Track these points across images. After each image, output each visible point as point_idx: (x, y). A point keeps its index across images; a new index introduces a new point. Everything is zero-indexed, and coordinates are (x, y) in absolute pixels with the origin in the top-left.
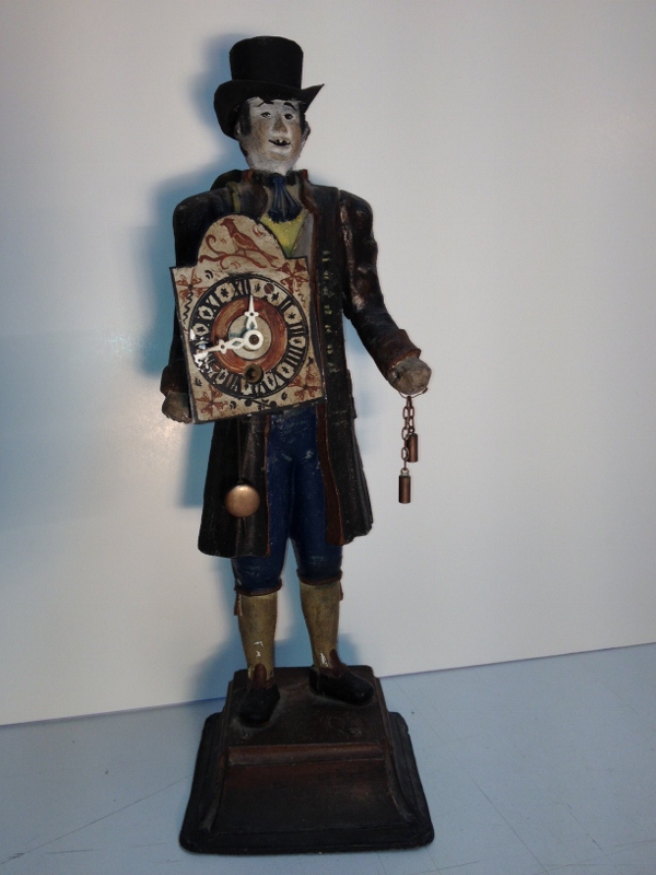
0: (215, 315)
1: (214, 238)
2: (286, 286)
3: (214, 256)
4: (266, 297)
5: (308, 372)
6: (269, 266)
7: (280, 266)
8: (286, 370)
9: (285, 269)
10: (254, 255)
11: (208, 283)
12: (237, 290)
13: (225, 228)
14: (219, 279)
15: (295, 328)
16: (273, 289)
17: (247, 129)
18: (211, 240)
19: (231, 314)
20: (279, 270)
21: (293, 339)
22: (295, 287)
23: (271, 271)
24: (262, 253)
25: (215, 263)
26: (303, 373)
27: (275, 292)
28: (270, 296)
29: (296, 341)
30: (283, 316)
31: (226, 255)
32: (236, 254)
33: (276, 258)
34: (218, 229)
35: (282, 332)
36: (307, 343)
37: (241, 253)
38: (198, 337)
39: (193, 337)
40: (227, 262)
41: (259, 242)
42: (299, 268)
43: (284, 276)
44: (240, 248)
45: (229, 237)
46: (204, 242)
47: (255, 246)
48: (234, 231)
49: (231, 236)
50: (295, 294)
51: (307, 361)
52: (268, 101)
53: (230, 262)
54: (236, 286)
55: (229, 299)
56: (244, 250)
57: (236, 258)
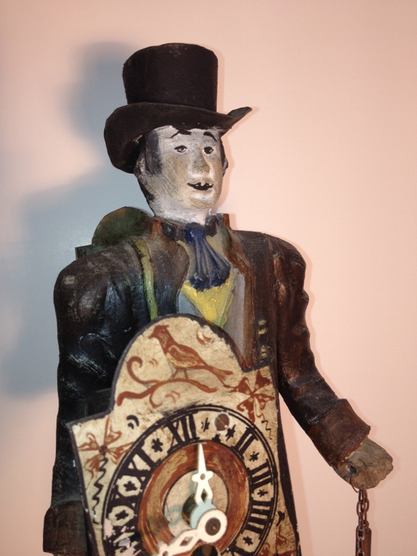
0: (143, 485)
1: (140, 361)
2: (245, 413)
3: (140, 389)
4: (217, 436)
5: (278, 534)
6: (222, 388)
7: (235, 384)
8: (248, 541)
9: (242, 387)
10: (198, 375)
11: (132, 435)
12: (176, 436)
13: (156, 341)
14: (149, 425)
15: (259, 473)
16: (227, 422)
17: (156, 167)
18: (135, 364)
19: (168, 477)
20: (234, 390)
21: (257, 491)
22: (257, 411)
23: (223, 394)
24: (210, 369)
25: (141, 401)
26: (272, 537)
27: (231, 426)
28: (223, 433)
29: (262, 493)
30: (242, 459)
31: (159, 384)
32: (173, 379)
33: (229, 373)
34: (145, 345)
35: (241, 485)
36: (276, 492)
37: (181, 375)
38: (118, 530)
39: (109, 532)
40: (160, 394)
41: (206, 354)
42: (261, 381)
43: (241, 397)
44: (179, 369)
45: (162, 353)
46: (124, 371)
47: (201, 360)
48: (168, 344)
49: (165, 351)
50: (258, 423)
51: (277, 518)
52: (183, 131)
53: (164, 394)
54: (174, 430)
55: (164, 453)
56: (184, 370)
57: (173, 386)
